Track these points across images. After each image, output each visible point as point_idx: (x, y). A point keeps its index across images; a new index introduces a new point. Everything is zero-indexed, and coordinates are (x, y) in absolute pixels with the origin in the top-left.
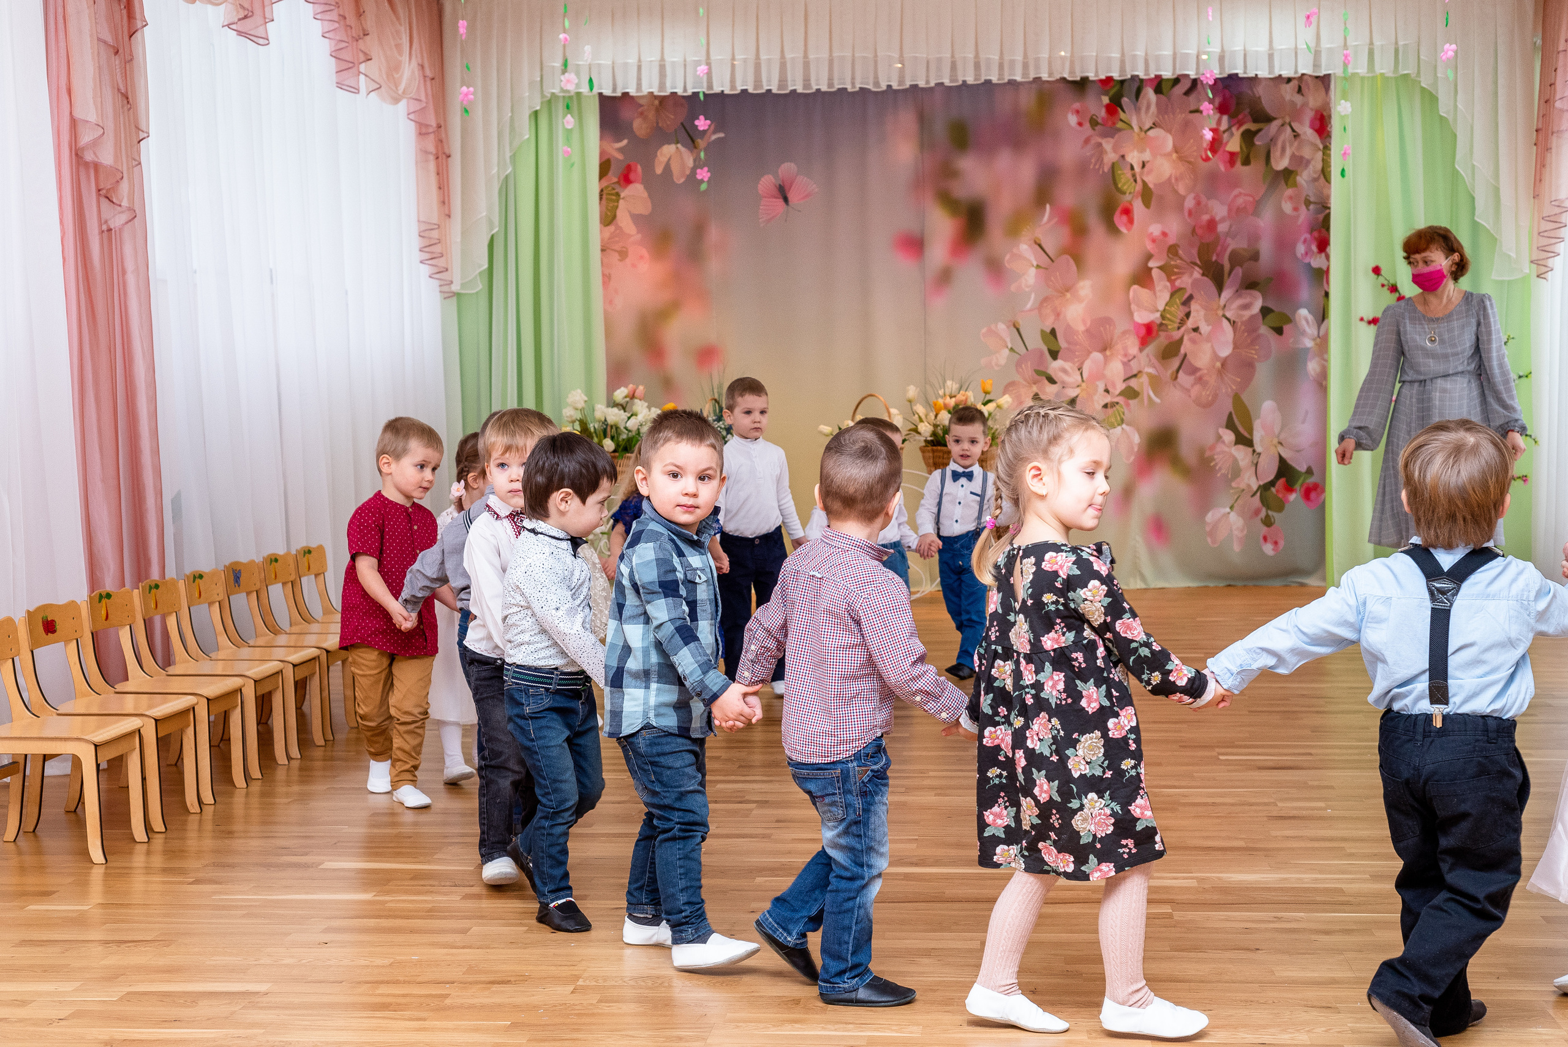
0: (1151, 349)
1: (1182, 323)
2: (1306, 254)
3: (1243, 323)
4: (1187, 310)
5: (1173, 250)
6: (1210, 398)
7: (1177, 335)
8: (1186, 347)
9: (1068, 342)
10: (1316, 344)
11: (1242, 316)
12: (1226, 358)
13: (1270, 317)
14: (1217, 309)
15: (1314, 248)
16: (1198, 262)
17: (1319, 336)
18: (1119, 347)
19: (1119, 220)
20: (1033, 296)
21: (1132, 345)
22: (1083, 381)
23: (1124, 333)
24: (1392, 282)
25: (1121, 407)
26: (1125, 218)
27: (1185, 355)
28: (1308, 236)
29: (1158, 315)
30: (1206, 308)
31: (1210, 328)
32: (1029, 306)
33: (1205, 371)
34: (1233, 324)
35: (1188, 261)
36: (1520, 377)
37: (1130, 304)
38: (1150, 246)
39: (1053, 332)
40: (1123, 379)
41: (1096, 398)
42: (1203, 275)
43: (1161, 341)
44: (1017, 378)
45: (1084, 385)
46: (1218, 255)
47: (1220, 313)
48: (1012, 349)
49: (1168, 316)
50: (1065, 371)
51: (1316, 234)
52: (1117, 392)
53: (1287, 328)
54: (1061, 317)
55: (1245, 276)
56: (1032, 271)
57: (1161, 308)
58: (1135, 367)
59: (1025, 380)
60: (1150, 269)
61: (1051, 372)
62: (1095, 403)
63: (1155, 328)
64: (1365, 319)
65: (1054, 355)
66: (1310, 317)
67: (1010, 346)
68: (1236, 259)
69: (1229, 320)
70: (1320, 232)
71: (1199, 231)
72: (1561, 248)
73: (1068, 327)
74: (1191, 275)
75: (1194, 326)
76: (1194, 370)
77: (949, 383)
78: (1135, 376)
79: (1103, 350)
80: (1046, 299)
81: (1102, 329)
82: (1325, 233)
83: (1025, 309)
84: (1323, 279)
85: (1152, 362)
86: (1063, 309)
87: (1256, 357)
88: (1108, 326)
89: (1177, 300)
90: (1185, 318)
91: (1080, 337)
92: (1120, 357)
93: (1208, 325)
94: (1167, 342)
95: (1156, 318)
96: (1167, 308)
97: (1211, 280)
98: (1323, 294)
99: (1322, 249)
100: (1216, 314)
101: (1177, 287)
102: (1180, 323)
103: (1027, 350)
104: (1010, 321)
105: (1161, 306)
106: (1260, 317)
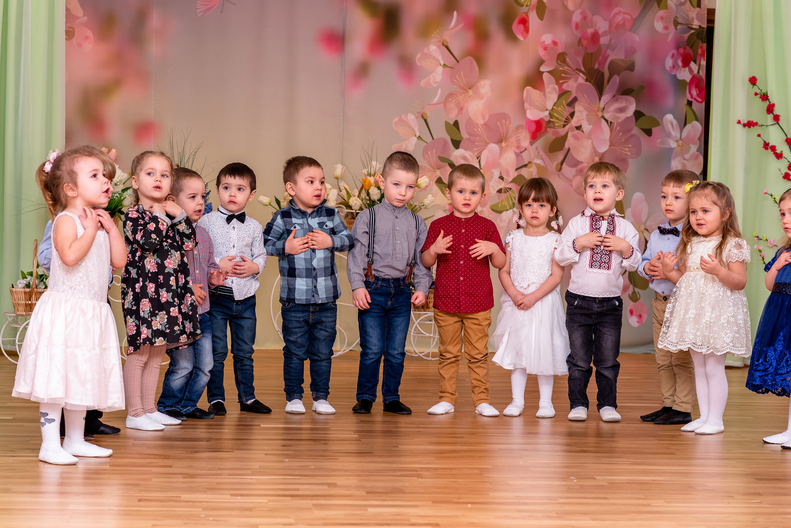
0: (539, 143)
1: (567, 121)
2: (674, 67)
3: (618, 124)
4: (572, 110)
5: (561, 58)
7: (562, 132)
8: (570, 142)
9: (470, 134)
11: (618, 118)
12: (604, 154)
13: (642, 119)
14: (598, 111)
15: (680, 63)
16: (583, 69)
17: (681, 139)
18: (513, 139)
19: (517, 28)
20: (440, 90)
21: (525, 139)
23: (518, 128)
24: (764, 91)
25: (513, 193)
26: (521, 26)
27: (569, 150)
28: (675, 51)
29: (547, 113)
30: (586, 109)
32: (435, 100)
34: (610, 124)
35: (574, 68)
37: (523, 103)
38: (542, 53)
40: (515, 168)
41: (491, 183)
42: (587, 80)
43: (549, 136)
44: (424, 163)
46: (599, 64)
47: (600, 114)
48: (419, 137)
49: (555, 114)
50: (465, 159)
51: (681, 51)
52: (510, 179)
53: (655, 130)
54: (464, 111)
55: (621, 83)
56: (440, 69)
57: (550, 108)
58: (526, 158)
59: (431, 165)
60: (543, 73)
61: (453, 159)
62: (491, 189)
63: (544, 125)
64: (742, 122)
65: (457, 144)
66: (675, 122)
67: (418, 135)
68: (614, 69)
69: (607, 121)
70: (685, 48)
71: (585, 42)
73: (470, 121)
74: (576, 80)
75: (578, 125)
76: (576, 163)
77: (374, 163)
78: (525, 166)
79: (499, 142)
80: (450, 95)
81: (498, 123)
82: (689, 50)
83: (432, 103)
84: (686, 90)
85: (540, 154)
86: (466, 104)
87: (629, 154)
88: (504, 121)
89: (564, 101)
90: (570, 117)
91: (479, 129)
92: (513, 148)
93: (589, 125)
94: (554, 137)
95: (546, 116)
96: (554, 107)
97: (593, 85)
98: (686, 102)
99: (686, 64)
100: (597, 115)
101: (564, 90)
102: (565, 122)
103: (433, 139)
104: (419, 113)
105: (550, 106)
106: (634, 120)
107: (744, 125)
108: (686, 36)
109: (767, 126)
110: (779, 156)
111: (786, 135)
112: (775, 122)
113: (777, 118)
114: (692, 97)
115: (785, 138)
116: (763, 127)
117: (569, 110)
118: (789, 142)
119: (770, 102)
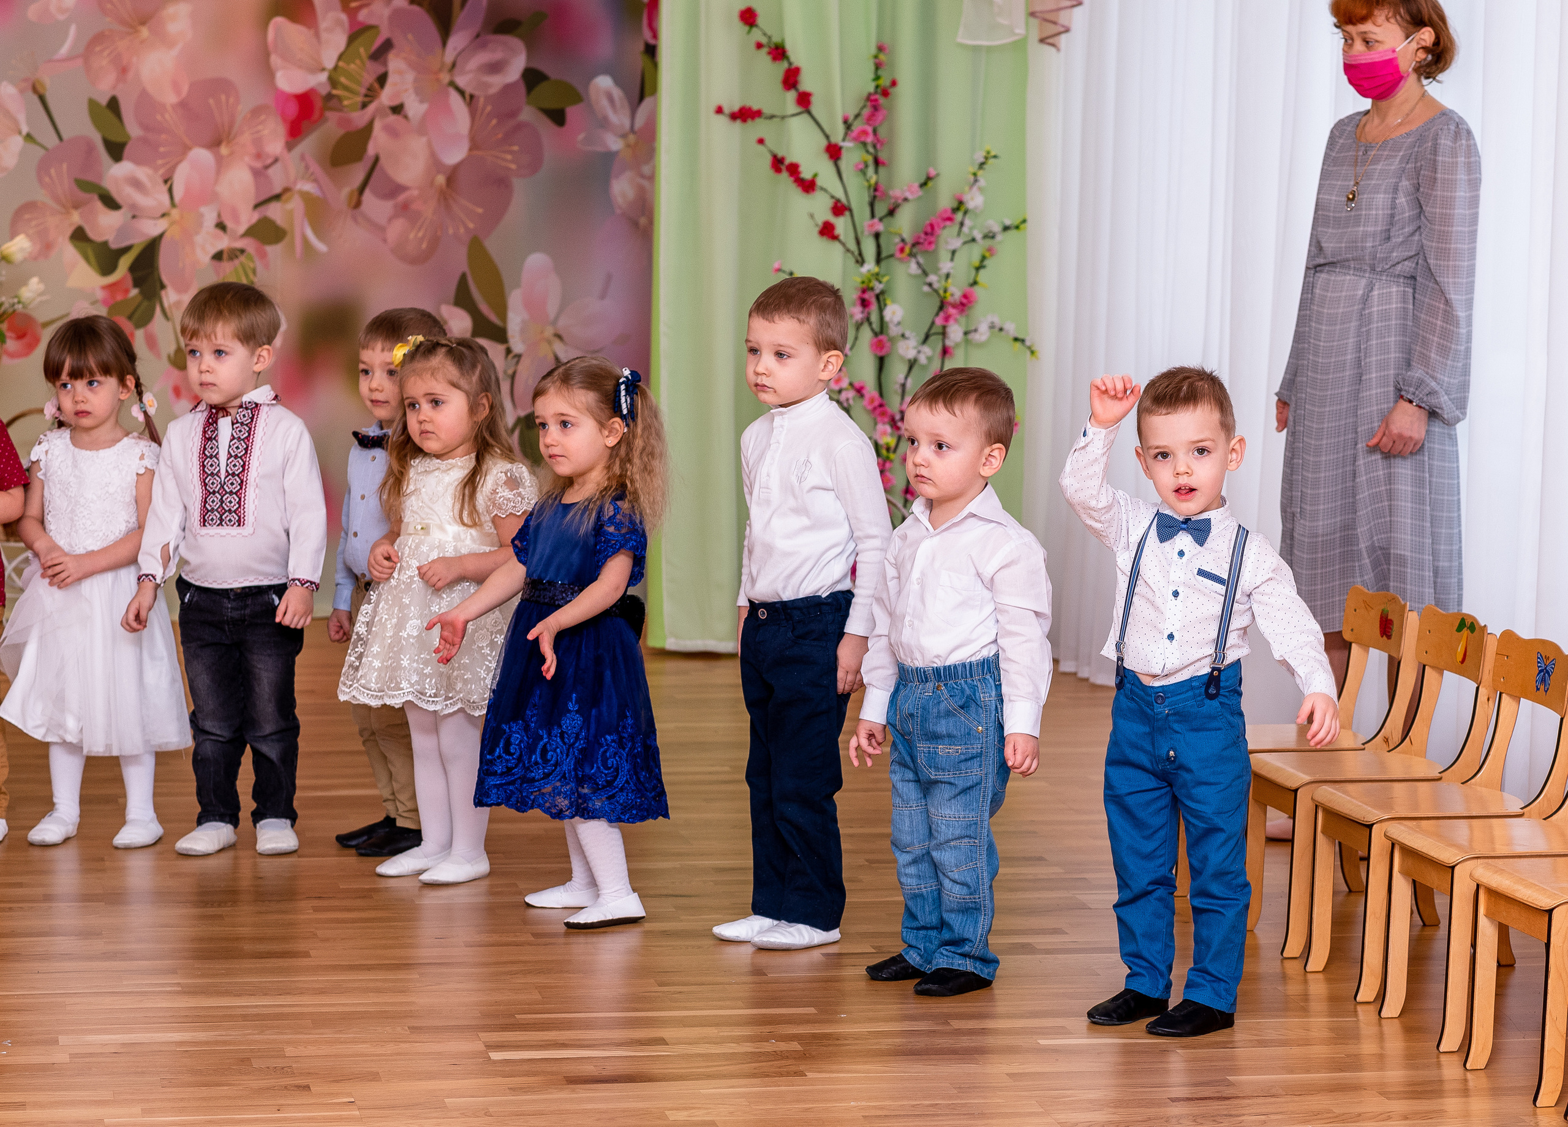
0: (308, 144)
1: (371, 95)
3: (488, 99)
4: (380, 70)
6: (424, 246)
7: (360, 118)
8: (379, 141)
9: (146, 128)
10: (628, 146)
11: (487, 85)
12: (456, 168)
13: (542, 88)
14: (440, 70)
17: (632, 130)
18: (246, 138)
20: (73, 29)
21: (273, 137)
22: (173, 204)
23: (256, 112)
24: (776, 39)
25: (251, 259)
27: (377, 160)
29: (323, 77)
30: (415, 65)
31: (424, 107)
32: (64, 50)
33: (415, 193)
34: (470, 100)
36: (1006, 228)
37: (267, 55)
39: (113, 105)
40: (253, 203)
41: (199, 239)
42: (412, 1)
43: (328, 129)
44: (41, 196)
45: (175, 213)
47: (445, 78)
48: (29, 137)
49: (343, 80)
50: (136, 184)
52: (242, 229)
53: (573, 113)
54: (130, 75)
55: (492, 8)
57: (330, 64)
58: (277, 179)
59: (56, 199)
61: (108, 184)
62: (199, 251)
63: (318, 104)
64: (726, 110)
65: (116, 151)
66: (617, 93)
67: (25, 130)
69: (461, 92)
73: (145, 99)
74: (389, 1)
75: (394, 102)
76: (394, 190)
78: (277, 197)
79: (214, 144)
80: (99, 38)
81: (211, 101)
83: (57, 57)
84: (641, 20)
85: (311, 170)
86: (134, 59)
87: (513, 166)
88: (223, 97)
89: (362, 50)
90: (376, 86)
91: (167, 116)
92: (247, 159)
93: (422, 101)
94: (341, 132)
95: (320, 84)
96: (341, 64)
97: (428, 11)
98: (641, 47)
100: (438, 80)
101: (360, 23)
102: (366, 96)
103: (60, 138)
104: (26, 80)
105: (329, 59)
106: (522, 89)
107: (734, 116)
109: (783, 118)
110: (808, 186)
111: (827, 137)
112: (799, 109)
113: (804, 100)
114: (655, 35)
115: (824, 143)
116: (775, 120)
117: (377, 69)
118: (834, 152)
119: (790, 64)
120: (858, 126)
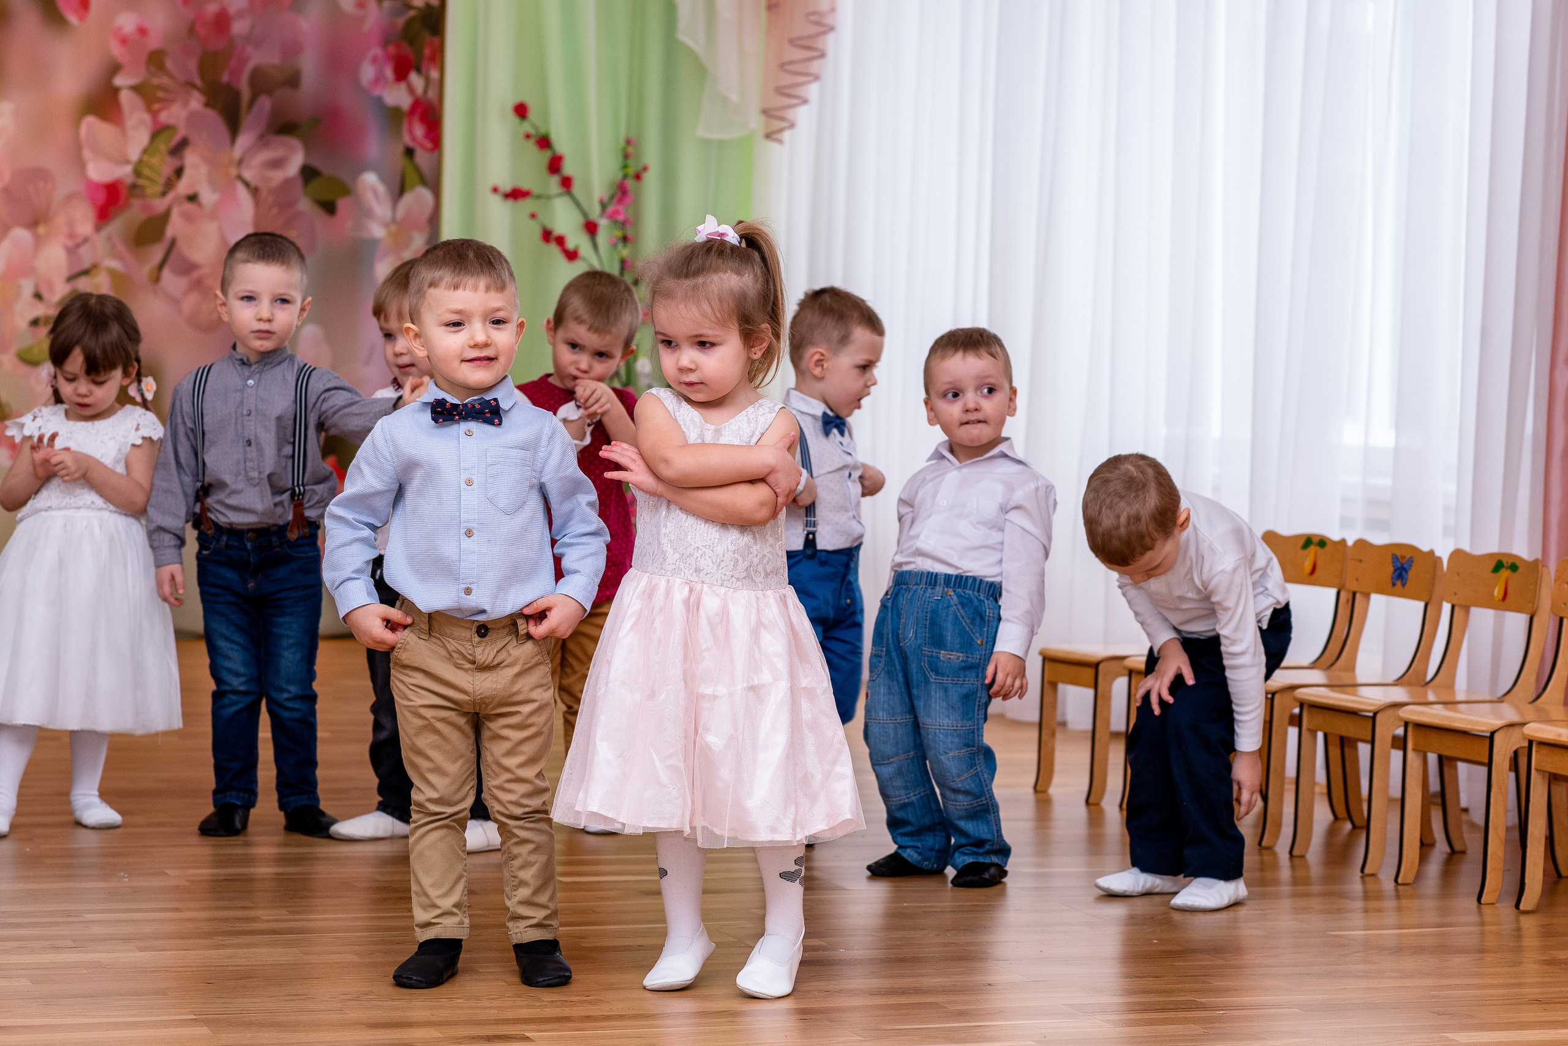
0: (116, 226)
1: (169, 185)
2: (377, 80)
3: (270, 190)
4: (178, 164)
5: (156, 60)
7: (160, 205)
8: (176, 226)
10: (390, 234)
11: (270, 179)
13: (315, 183)
14: (230, 165)
15: (389, 72)
16: (198, 82)
17: (394, 220)
18: (60, 221)
21: (83, 219)
23: (70, 197)
24: (543, 131)
27: (174, 241)
28: (377, 51)
29: (128, 169)
30: (209, 162)
31: (216, 196)
33: (208, 270)
34: (255, 191)
35: (182, 79)
37: (80, 148)
38: (117, 51)
40: (66, 276)
41: (18, 307)
42: (207, 105)
43: (132, 214)
46: (231, 73)
47: (234, 171)
49: (146, 171)
51: (392, 50)
52: (56, 299)
53: (343, 204)
55: (276, 112)
57: (134, 157)
58: (86, 256)
60: (117, 90)
62: (17, 319)
63: (124, 192)
64: (501, 190)
66: (381, 188)
68: (261, 83)
69: (247, 184)
70: (398, 46)
71: (202, 31)
72: (813, 90)
74: (186, 104)
75: (190, 192)
76: (188, 268)
78: (87, 272)
79: (33, 224)
81: (31, 187)
82: (407, 50)
84: (402, 126)
85: (117, 249)
88: (41, 184)
89: (162, 146)
90: (174, 177)
92: (61, 238)
93: (214, 190)
94: (143, 217)
95: (126, 175)
96: (146, 158)
97: (219, 114)
98: (401, 149)
99: (401, 75)
100: (227, 174)
101: (161, 123)
102: (165, 186)
105: (134, 153)
106: (299, 183)
107: (507, 196)
108: (401, 21)
109: (549, 197)
110: (572, 256)
111: (585, 214)
112: (563, 191)
113: (566, 183)
114: (414, 139)
115: (582, 221)
116: (541, 199)
117: (176, 163)
118: (591, 228)
119: (554, 152)
120: (610, 209)
